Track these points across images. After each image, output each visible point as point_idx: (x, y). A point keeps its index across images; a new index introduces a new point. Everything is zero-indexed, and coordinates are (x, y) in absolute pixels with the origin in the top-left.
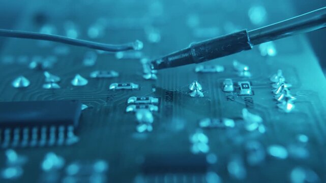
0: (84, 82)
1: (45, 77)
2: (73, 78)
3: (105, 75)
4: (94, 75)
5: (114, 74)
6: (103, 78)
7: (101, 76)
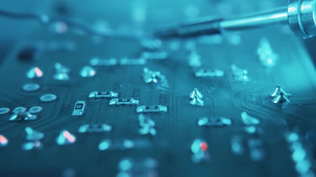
0: (72, 139)
1: (26, 134)
2: (57, 135)
3: (95, 129)
4: (83, 129)
5: (107, 128)
6: (94, 133)
7: (91, 131)
